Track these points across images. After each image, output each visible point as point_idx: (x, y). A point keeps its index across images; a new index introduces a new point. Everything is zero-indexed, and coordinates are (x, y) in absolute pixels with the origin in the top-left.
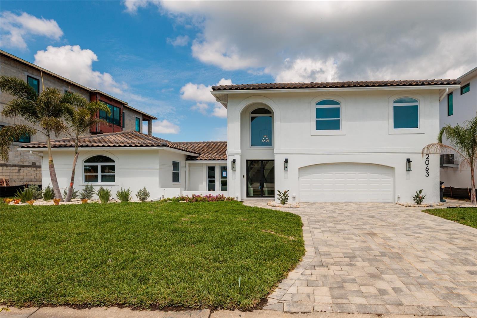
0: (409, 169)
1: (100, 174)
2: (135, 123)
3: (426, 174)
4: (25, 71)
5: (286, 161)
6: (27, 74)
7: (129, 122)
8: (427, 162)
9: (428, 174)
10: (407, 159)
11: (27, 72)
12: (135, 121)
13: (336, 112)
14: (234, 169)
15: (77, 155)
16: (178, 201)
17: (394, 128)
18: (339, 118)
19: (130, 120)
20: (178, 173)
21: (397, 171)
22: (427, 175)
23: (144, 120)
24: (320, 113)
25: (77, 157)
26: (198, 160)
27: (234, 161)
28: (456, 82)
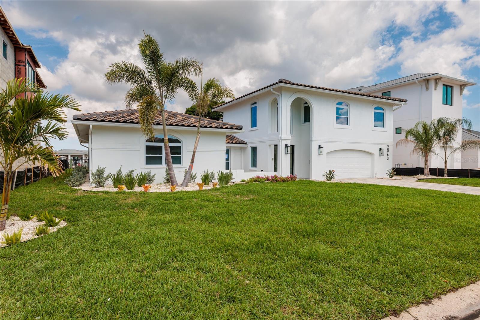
0: (381, 154)
1: (164, 155)
5: (320, 147)
8: (388, 151)
9: (388, 158)
10: (380, 148)
17: (374, 127)
18: (348, 116)
27: (287, 145)
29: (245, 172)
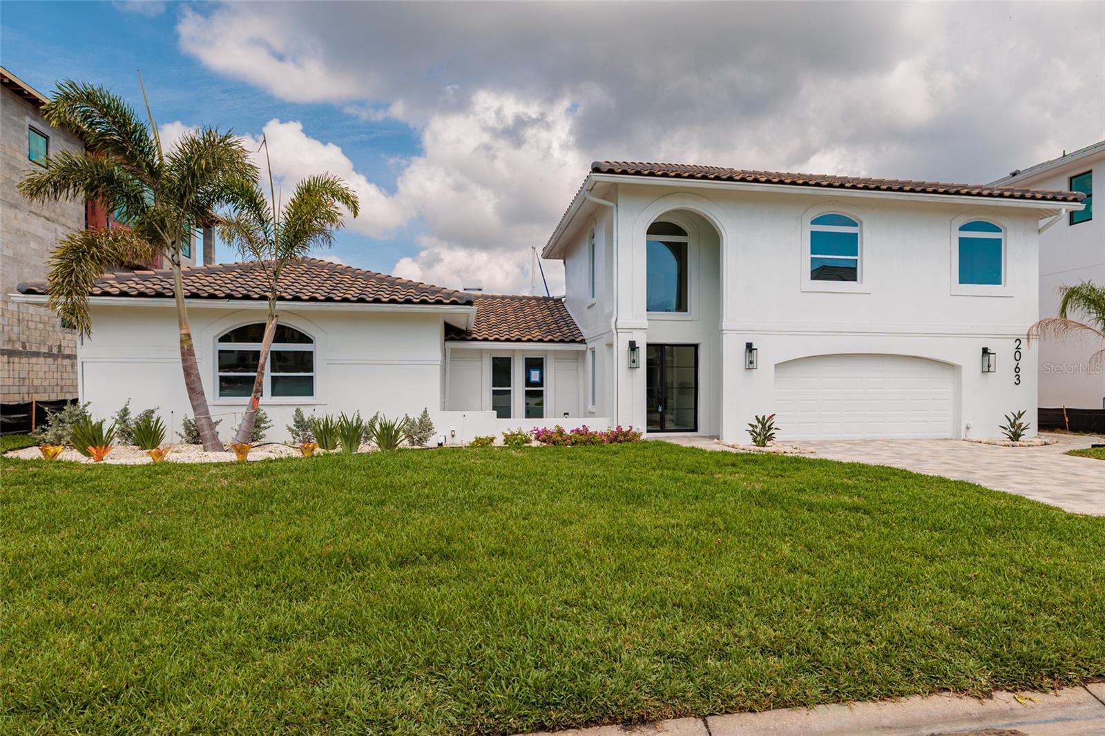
0: (987, 369)
1: (267, 374)
3: (1015, 380)
5: (750, 348)
8: (1018, 356)
9: (1018, 379)
13: (851, 243)
14: (633, 365)
17: (960, 283)
18: (857, 255)
22: (1018, 382)
27: (633, 344)
29: (498, 417)
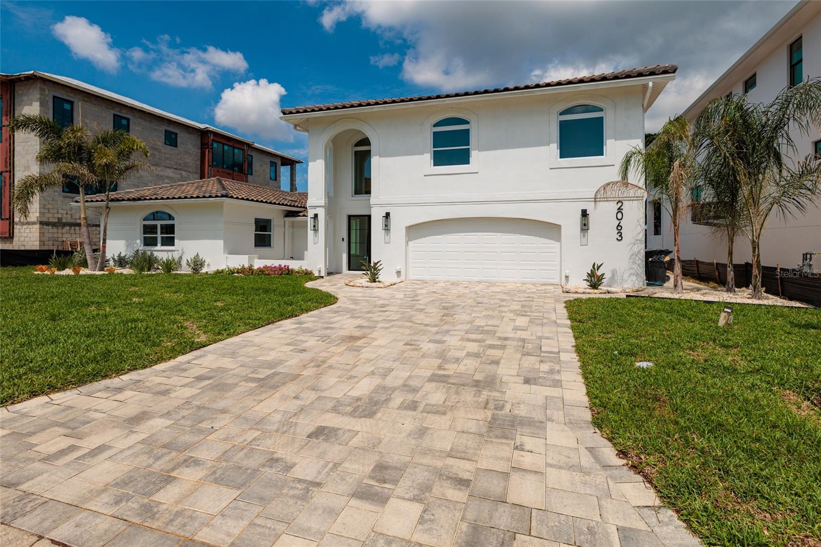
0: (585, 227)
1: (159, 236)
2: (268, 168)
3: (617, 236)
4: (110, 109)
5: (387, 215)
6: (113, 112)
7: (260, 167)
8: (620, 216)
9: (620, 236)
10: (582, 210)
11: (113, 109)
12: (269, 167)
13: (464, 137)
14: (315, 228)
15: (108, 210)
16: (232, 274)
17: (560, 158)
18: (469, 145)
19: (261, 166)
20: (270, 235)
21: (564, 231)
22: (620, 238)
23: (283, 164)
24: (438, 139)
25: (108, 213)
26: (299, 216)
27: (316, 216)
28: (667, 69)
